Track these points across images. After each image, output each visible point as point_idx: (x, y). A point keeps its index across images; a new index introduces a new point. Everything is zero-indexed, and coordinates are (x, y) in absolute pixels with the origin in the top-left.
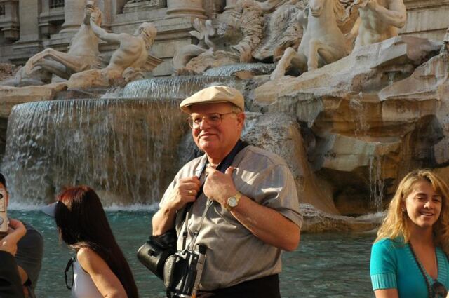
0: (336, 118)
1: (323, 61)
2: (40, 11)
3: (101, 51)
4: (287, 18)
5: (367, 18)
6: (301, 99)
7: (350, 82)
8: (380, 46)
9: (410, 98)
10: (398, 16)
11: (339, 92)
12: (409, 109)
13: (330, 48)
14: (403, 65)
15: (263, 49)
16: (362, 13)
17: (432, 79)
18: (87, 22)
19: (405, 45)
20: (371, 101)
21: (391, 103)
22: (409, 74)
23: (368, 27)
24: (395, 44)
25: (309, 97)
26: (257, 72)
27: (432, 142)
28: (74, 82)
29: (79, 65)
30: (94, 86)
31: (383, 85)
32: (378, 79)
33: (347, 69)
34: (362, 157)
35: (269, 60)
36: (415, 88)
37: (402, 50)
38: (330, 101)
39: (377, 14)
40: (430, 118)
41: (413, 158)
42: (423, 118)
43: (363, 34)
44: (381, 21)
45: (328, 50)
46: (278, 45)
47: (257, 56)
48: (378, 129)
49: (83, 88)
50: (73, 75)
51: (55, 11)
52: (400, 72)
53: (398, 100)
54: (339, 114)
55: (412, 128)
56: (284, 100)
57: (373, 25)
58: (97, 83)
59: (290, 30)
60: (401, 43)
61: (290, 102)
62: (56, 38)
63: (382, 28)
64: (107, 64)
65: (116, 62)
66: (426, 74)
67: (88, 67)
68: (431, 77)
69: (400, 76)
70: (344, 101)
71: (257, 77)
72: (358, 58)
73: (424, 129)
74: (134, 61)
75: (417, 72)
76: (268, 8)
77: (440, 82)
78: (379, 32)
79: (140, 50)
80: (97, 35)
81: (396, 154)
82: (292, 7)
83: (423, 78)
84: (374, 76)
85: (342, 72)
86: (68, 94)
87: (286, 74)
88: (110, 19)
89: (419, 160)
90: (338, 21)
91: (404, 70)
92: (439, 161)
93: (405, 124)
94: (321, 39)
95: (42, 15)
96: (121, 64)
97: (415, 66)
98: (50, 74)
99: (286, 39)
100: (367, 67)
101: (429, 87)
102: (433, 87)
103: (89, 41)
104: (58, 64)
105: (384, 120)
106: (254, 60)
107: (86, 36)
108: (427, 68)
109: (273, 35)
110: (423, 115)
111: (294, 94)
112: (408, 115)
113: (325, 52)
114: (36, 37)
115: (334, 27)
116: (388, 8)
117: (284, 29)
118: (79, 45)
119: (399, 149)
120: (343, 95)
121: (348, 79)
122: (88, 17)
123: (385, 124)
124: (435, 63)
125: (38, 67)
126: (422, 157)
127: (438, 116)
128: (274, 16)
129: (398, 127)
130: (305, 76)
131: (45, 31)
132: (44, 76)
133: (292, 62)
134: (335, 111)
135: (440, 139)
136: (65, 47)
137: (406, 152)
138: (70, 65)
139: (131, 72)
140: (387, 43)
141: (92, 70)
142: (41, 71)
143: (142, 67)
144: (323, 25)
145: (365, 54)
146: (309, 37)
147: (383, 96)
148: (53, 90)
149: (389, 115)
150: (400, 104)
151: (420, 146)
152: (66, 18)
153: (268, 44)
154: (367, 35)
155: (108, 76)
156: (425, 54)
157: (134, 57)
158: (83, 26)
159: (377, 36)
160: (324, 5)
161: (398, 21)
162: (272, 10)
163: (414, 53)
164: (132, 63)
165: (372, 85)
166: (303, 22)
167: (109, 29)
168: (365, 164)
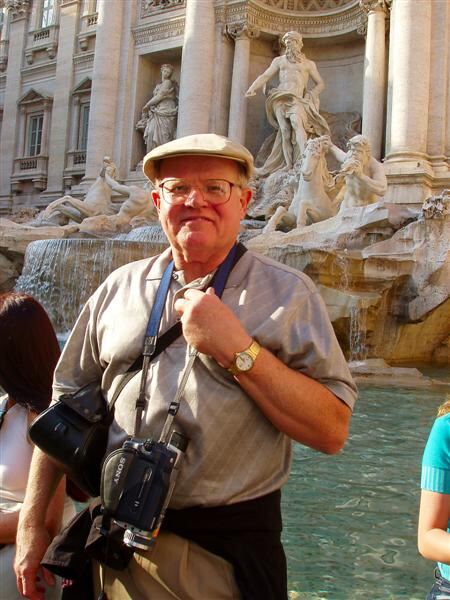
0: (321, 272)
1: (311, 220)
2: (66, 166)
3: (114, 202)
4: (280, 182)
5: (352, 185)
6: (290, 251)
7: (335, 240)
8: (364, 209)
9: (390, 258)
10: (380, 186)
11: (326, 247)
12: (389, 268)
13: (317, 209)
14: (384, 228)
15: (256, 208)
16: (347, 180)
17: (410, 243)
18: (103, 175)
19: (387, 210)
20: (355, 258)
21: (373, 261)
22: (389, 237)
23: (353, 193)
24: (378, 209)
25: (299, 250)
26: (250, 227)
27: (407, 299)
28: (86, 226)
29: (93, 212)
30: (103, 230)
31: (365, 244)
32: (361, 239)
33: (333, 228)
34: (344, 309)
35: (262, 218)
36: (394, 249)
37: (384, 215)
38: (318, 255)
39: (362, 182)
40: (406, 278)
41: (389, 314)
42: (400, 277)
43: (348, 199)
44: (365, 189)
45: (315, 211)
46: (270, 206)
47: (251, 214)
48: (360, 284)
49: (93, 231)
50: (85, 220)
51: (78, 167)
52: (381, 235)
53: (379, 259)
54: (324, 267)
55: (390, 286)
56: (275, 251)
57: (357, 192)
58: (106, 227)
59: (282, 193)
60: (383, 208)
61: (280, 253)
62: (76, 189)
63: (366, 195)
64: (117, 212)
65: (125, 211)
66: (405, 237)
67: (99, 214)
68: (409, 240)
69: (381, 237)
70: (331, 255)
71: (250, 231)
72: (344, 219)
73: (400, 288)
74: (141, 211)
75: (397, 235)
76: (263, 174)
77: (417, 246)
78: (362, 199)
79: (147, 202)
80: (111, 187)
81: (376, 308)
82: (284, 174)
83: (402, 240)
84: (357, 236)
85: (329, 230)
86: (79, 235)
87: (277, 230)
88: (124, 175)
89: (393, 316)
90: (326, 187)
91: (384, 233)
92: (412, 318)
93: (385, 281)
94: (310, 201)
95: (67, 169)
96: (130, 213)
97: (395, 231)
98: (67, 219)
99: (278, 201)
100: (352, 227)
101: (407, 249)
102: (411, 250)
103: (103, 192)
104: (75, 210)
105: (365, 276)
106: (248, 217)
107: (100, 187)
108: (407, 232)
109: (266, 196)
110: (401, 274)
111: (284, 246)
112: (387, 274)
113: (312, 213)
114: (60, 189)
115: (322, 192)
116: (371, 177)
117: (276, 193)
118: (93, 194)
119: (379, 303)
120: (330, 251)
121: (334, 237)
122: (104, 170)
123: (366, 280)
124: (413, 228)
125: (58, 212)
126: (397, 313)
127: (414, 277)
128: (268, 180)
129: (377, 284)
130: (294, 232)
131: (68, 183)
132: (62, 220)
133: (282, 219)
134: (322, 265)
135: (415, 297)
136: (82, 196)
137: (383, 307)
138: (85, 211)
139: (137, 221)
140: (371, 208)
141: (103, 216)
142: (59, 216)
143: (148, 218)
144: (312, 190)
145: (351, 215)
146: (299, 199)
147: (365, 254)
148: (66, 231)
149: (370, 272)
150: (381, 262)
151: (396, 303)
152: (86, 173)
153: (261, 205)
154: (351, 200)
155: (116, 223)
156: (403, 221)
157: (141, 208)
158: (99, 178)
159: (360, 202)
160: (315, 172)
161: (380, 189)
162: (266, 176)
163: (394, 218)
164: (139, 213)
165: (355, 243)
166: (294, 186)
167: (122, 183)
168: (347, 316)
